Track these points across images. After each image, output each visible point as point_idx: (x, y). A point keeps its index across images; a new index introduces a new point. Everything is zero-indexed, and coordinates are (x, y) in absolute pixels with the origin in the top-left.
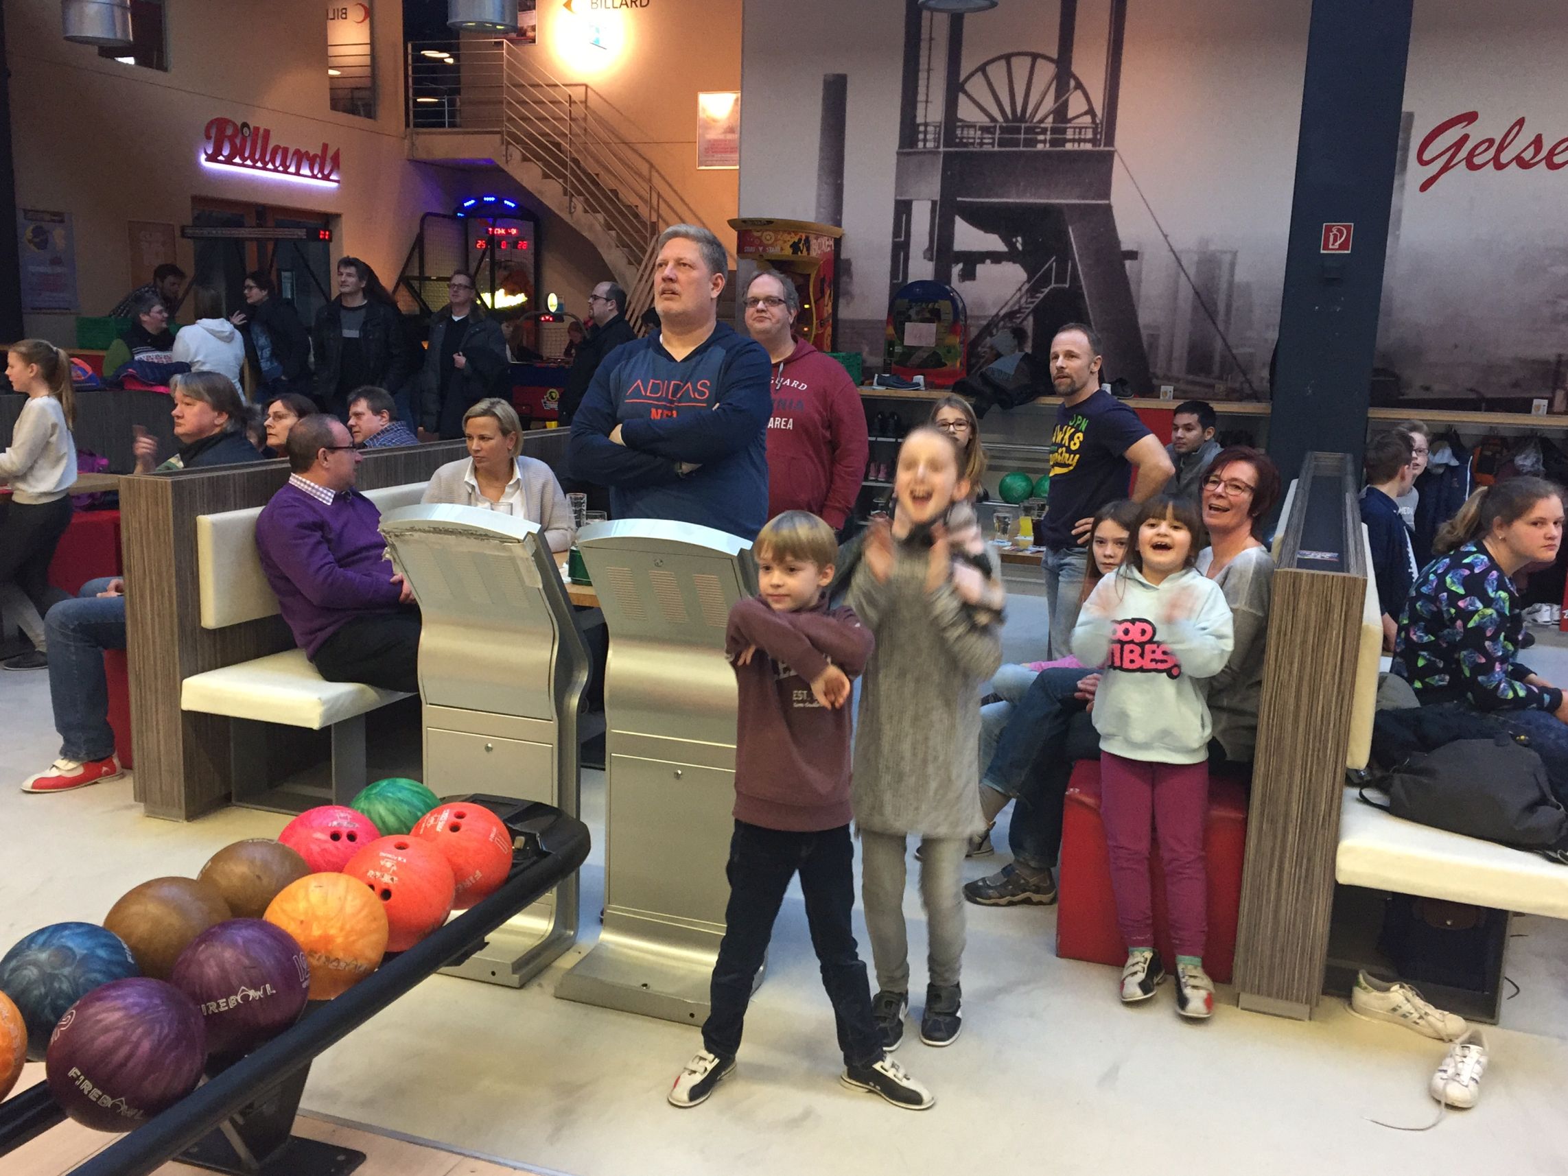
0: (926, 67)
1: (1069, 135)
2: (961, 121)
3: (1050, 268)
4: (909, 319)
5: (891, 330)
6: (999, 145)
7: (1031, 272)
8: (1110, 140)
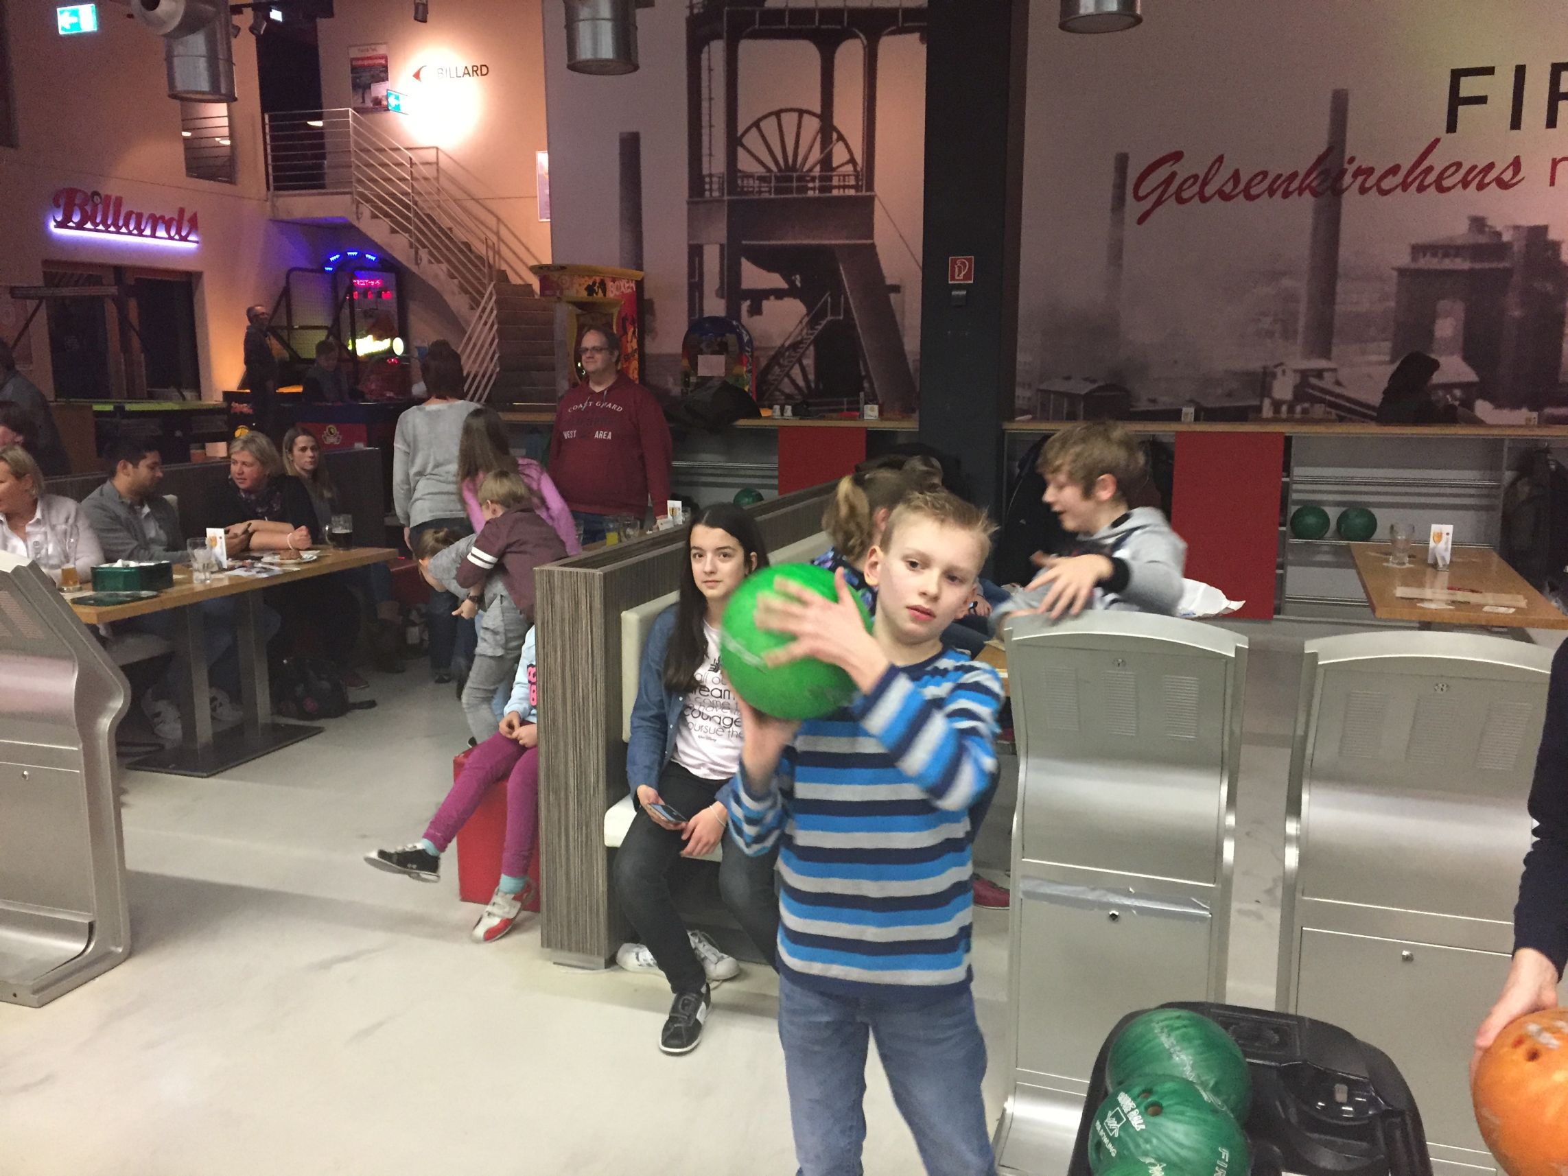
0: (708, 124)
1: (835, 182)
2: (740, 171)
3: (826, 302)
4: (701, 352)
5: (685, 363)
6: (776, 193)
7: (810, 306)
8: (870, 186)
